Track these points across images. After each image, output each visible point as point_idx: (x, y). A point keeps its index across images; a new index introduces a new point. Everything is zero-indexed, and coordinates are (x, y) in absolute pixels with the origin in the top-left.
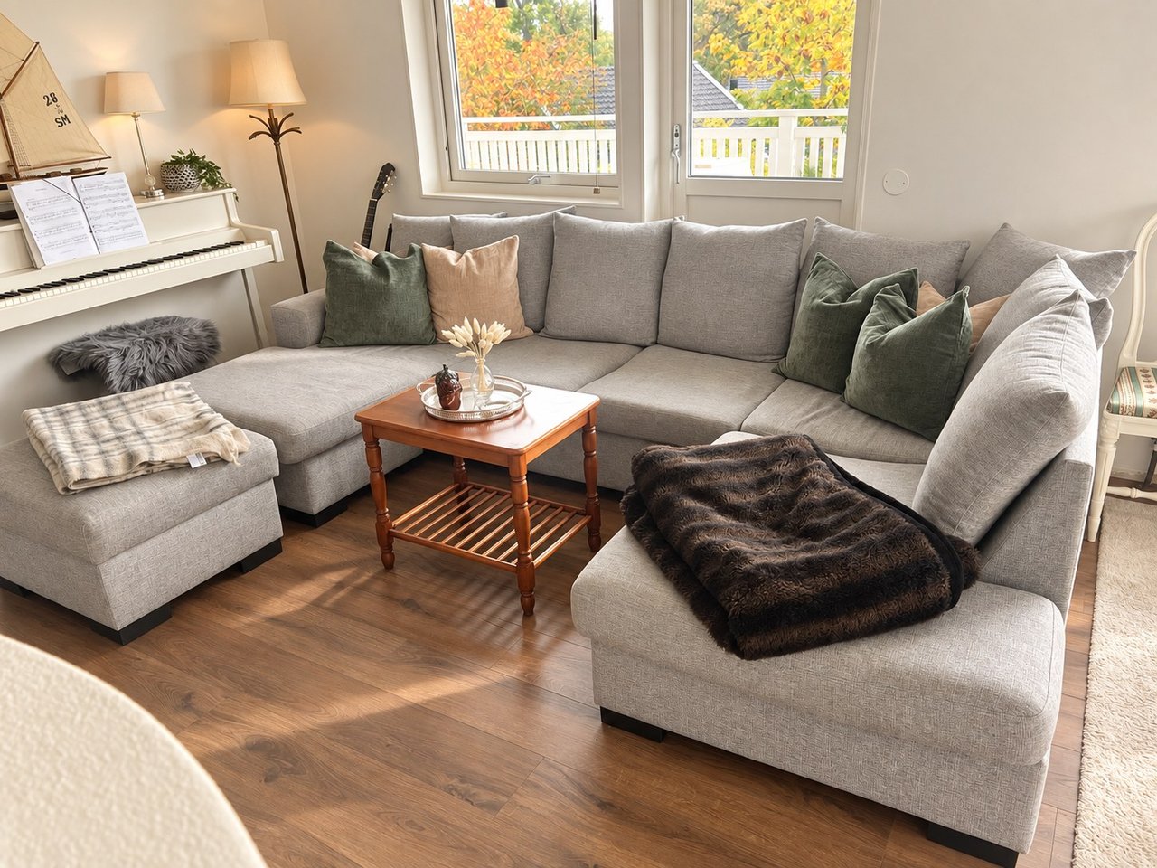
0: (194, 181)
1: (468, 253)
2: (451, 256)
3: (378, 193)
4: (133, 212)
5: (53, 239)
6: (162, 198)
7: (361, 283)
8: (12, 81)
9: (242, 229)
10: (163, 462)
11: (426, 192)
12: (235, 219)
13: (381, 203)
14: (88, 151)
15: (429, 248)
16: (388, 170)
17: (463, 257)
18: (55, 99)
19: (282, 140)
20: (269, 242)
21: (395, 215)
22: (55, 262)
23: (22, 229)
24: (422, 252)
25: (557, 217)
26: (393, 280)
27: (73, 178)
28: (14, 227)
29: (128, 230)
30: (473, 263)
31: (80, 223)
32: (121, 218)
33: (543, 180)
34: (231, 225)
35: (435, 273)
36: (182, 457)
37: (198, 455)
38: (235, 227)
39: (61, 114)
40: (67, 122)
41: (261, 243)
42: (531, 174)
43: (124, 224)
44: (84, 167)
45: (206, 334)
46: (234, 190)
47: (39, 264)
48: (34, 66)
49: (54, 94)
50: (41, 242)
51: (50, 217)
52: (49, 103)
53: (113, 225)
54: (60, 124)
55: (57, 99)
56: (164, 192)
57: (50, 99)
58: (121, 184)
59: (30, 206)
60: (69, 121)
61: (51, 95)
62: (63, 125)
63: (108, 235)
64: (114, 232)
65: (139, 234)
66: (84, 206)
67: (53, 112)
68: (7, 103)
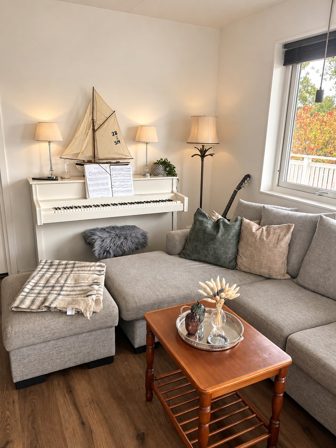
0: (163, 172)
1: (264, 228)
2: (255, 226)
3: (239, 188)
4: (131, 181)
5: (95, 188)
6: (149, 177)
7: (205, 231)
8: (101, 125)
9: (175, 194)
10: (55, 308)
11: (263, 189)
12: (175, 190)
13: (239, 192)
14: (122, 155)
15: (246, 221)
16: (248, 176)
17: (261, 229)
18: (116, 134)
19: (205, 158)
20: (183, 202)
21: (240, 200)
22: (94, 197)
23: (85, 183)
24: (242, 221)
25: (321, 217)
26: (220, 234)
27: (110, 165)
28: (83, 181)
29: (127, 189)
30: (265, 233)
31: (107, 183)
32: (125, 183)
33: (324, 194)
34: (172, 192)
35: (244, 233)
36: (65, 308)
37: (73, 309)
38: (174, 193)
39: (117, 140)
40: (119, 143)
41: (179, 202)
42: (319, 190)
43: (125, 186)
44: (121, 161)
45: (143, 237)
46: (178, 178)
47: (87, 197)
48: (111, 120)
49: (116, 132)
50: (90, 188)
51: (97, 179)
52: (113, 135)
53: (121, 186)
54: (116, 144)
55: (117, 134)
56: (150, 175)
57: (114, 133)
58: (129, 170)
59: (90, 174)
60: (120, 143)
61: (115, 132)
62: (117, 144)
63: (118, 189)
64: (121, 189)
65: (130, 191)
66: (112, 177)
67: (114, 139)
68: (97, 133)
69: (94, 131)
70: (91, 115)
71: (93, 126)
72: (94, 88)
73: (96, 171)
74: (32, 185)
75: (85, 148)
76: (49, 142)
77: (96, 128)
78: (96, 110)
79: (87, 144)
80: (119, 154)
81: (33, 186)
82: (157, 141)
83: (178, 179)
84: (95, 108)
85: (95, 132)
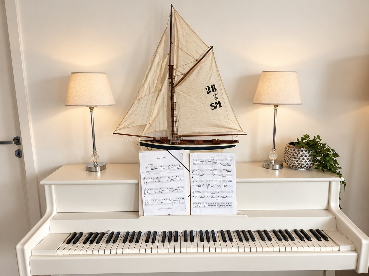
4: (232, 185)
5: (156, 196)
8: (185, 75)
9: (335, 216)
12: (335, 205)
14: (224, 127)
18: (214, 88)
20: (357, 249)
22: (151, 214)
29: (220, 201)
31: (182, 188)
32: (219, 189)
34: (328, 209)
38: (331, 212)
39: (216, 101)
40: (218, 106)
43: (219, 194)
46: (343, 179)
47: (140, 213)
48: (205, 64)
49: (214, 86)
50: (146, 197)
51: (160, 180)
52: (208, 93)
53: (210, 194)
54: (213, 108)
55: (216, 90)
56: (281, 166)
57: (211, 89)
58: (229, 162)
59: (148, 169)
60: (221, 106)
61: (212, 86)
62: (215, 108)
63: (202, 201)
64: (209, 200)
65: (229, 205)
66: (191, 176)
67: (211, 98)
68: (177, 90)
69: (172, 86)
70: (168, 57)
71: (171, 77)
72: (174, 7)
73: (161, 163)
74: (44, 185)
75: (156, 117)
76: (91, 108)
77: (176, 80)
78: (178, 46)
79: (159, 110)
80: (218, 126)
81: (46, 187)
82: (297, 100)
83: (343, 182)
84: (176, 44)
85: (174, 87)
